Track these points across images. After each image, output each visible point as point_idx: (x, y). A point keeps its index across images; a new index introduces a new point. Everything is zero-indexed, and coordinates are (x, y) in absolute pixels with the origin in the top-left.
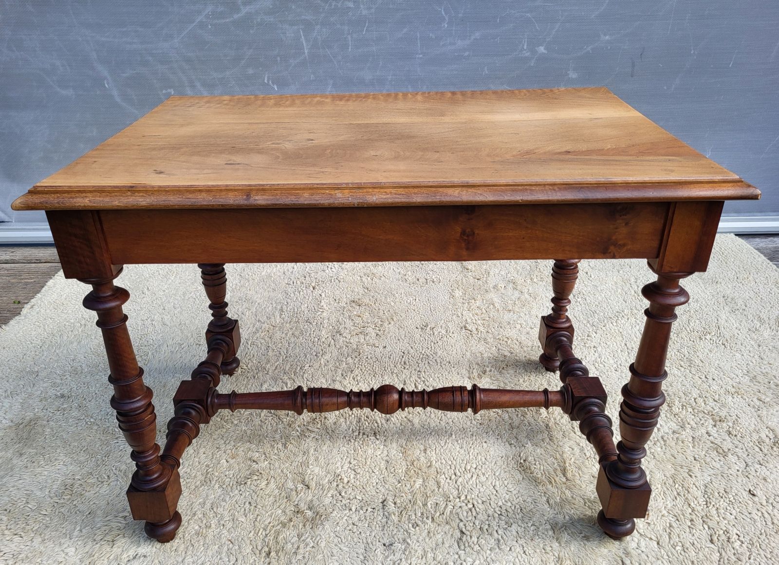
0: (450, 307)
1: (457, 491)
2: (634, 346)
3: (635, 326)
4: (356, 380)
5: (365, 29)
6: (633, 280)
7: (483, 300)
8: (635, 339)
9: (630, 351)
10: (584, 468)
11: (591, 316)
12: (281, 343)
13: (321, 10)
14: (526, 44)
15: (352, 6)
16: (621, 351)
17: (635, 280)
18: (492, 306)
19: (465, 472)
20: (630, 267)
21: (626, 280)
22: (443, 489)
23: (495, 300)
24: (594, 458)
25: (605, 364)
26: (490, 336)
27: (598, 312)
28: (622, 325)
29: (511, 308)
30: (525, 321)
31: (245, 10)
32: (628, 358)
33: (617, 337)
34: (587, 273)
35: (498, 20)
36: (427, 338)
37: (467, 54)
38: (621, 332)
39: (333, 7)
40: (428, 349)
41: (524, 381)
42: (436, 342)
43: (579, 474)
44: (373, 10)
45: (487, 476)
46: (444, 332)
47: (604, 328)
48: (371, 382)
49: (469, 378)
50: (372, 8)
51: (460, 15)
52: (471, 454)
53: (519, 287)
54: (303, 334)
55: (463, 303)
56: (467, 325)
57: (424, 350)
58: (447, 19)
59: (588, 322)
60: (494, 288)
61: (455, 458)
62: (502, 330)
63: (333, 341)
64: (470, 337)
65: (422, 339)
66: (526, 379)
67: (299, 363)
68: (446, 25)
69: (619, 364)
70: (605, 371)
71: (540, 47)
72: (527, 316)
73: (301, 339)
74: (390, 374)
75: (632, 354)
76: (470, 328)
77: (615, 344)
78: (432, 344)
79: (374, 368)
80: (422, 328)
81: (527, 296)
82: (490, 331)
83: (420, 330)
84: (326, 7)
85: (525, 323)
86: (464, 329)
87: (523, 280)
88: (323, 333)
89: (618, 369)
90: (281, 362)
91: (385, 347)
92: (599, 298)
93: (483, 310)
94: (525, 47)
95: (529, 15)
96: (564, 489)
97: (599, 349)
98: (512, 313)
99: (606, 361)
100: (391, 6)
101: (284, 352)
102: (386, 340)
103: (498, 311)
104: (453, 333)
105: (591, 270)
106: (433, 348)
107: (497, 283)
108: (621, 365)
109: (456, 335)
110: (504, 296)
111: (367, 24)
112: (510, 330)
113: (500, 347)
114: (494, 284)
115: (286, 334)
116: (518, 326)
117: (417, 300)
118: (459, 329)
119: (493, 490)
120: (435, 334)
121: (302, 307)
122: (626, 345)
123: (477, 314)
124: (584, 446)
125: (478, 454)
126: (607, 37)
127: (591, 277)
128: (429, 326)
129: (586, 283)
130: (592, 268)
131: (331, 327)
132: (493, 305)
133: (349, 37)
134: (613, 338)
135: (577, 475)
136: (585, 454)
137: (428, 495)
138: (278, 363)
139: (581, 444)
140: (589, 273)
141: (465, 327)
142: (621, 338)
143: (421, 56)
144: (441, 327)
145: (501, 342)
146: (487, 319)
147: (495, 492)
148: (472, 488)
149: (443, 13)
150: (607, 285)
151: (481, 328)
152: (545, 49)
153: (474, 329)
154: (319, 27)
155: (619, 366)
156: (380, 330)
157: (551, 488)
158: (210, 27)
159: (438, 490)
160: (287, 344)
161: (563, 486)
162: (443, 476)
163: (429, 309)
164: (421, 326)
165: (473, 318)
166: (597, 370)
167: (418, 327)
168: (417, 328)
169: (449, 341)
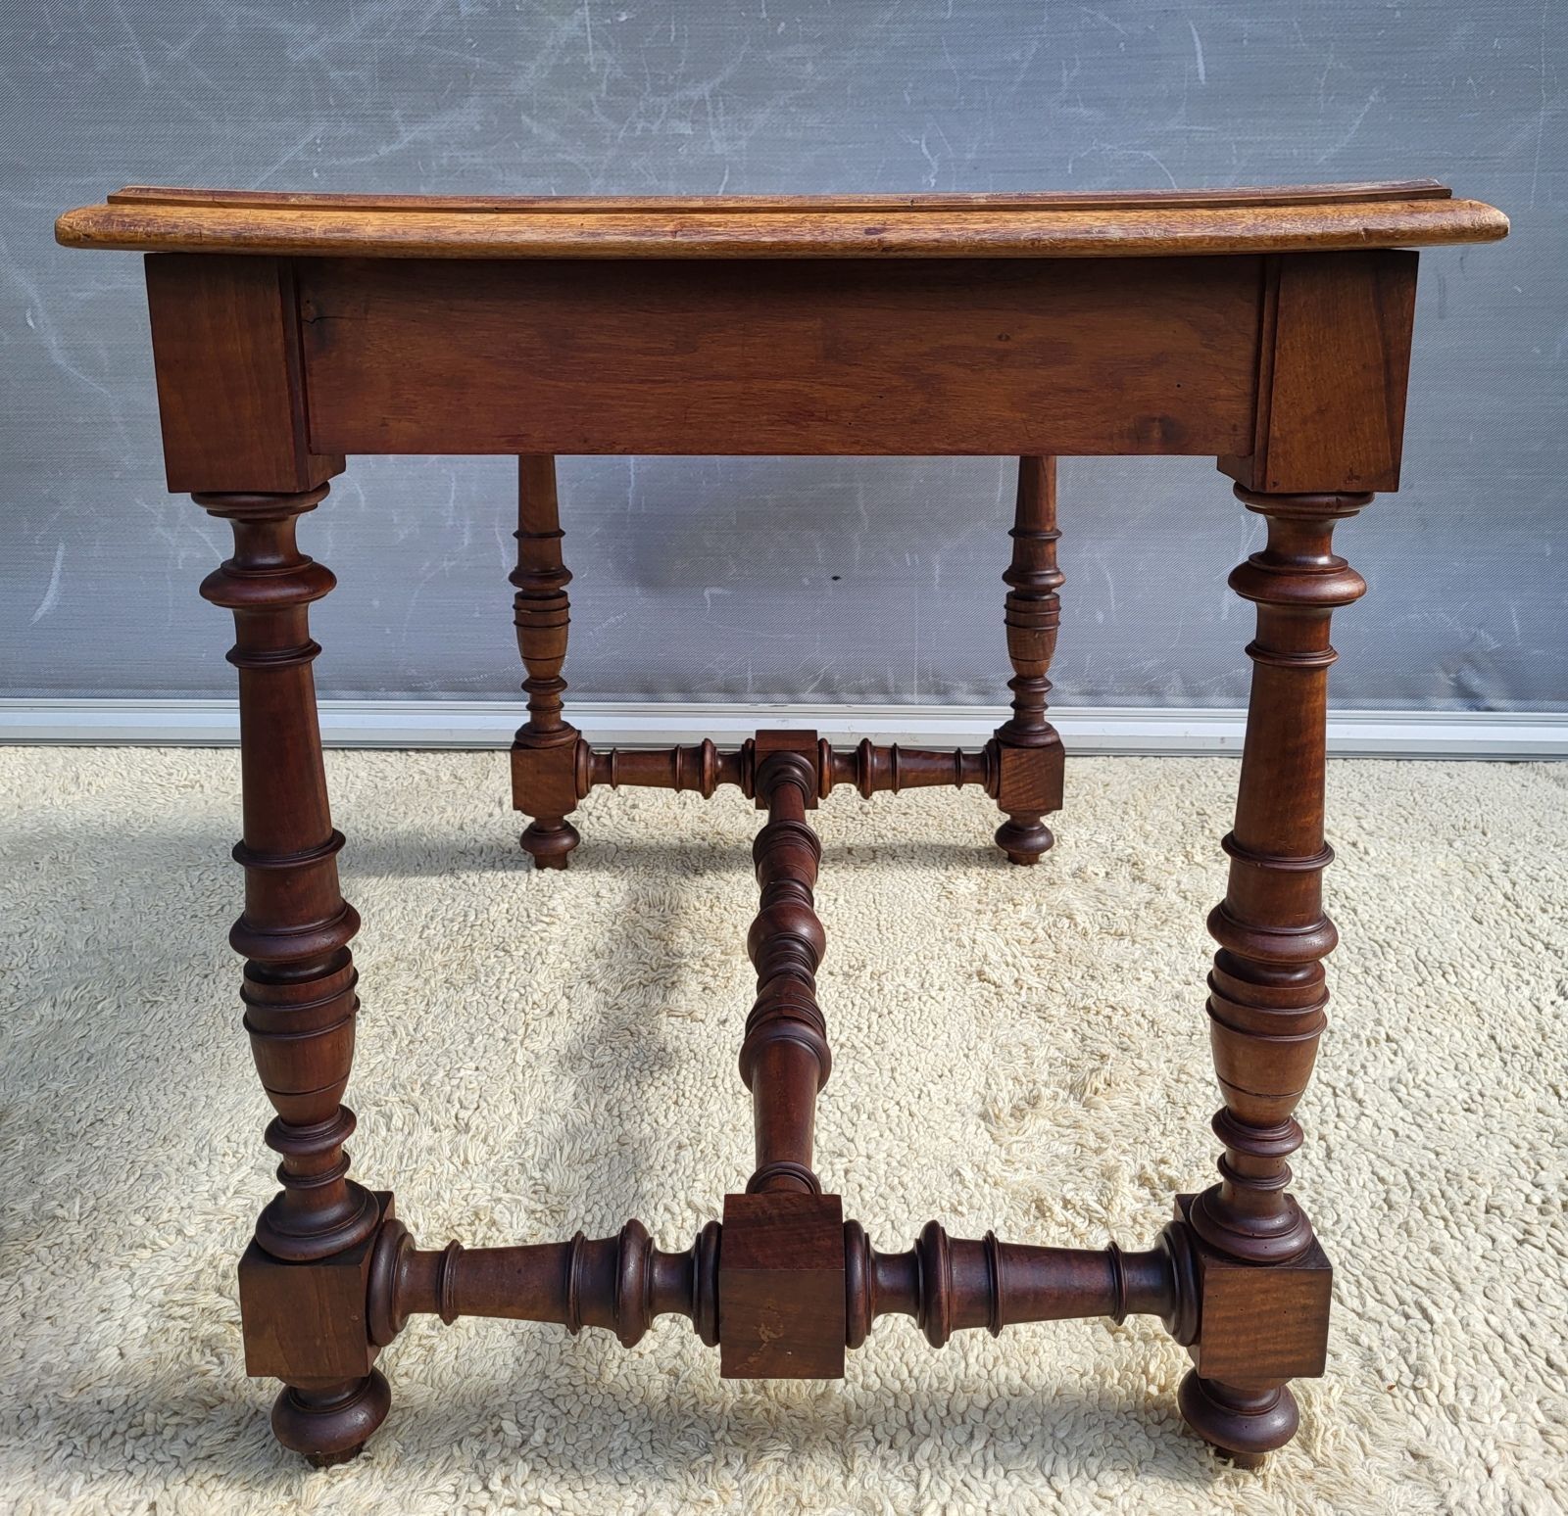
0: (938, 920)
1: (912, 1489)
2: (1519, 1042)
3: (1518, 988)
4: (615, 1112)
6: (1496, 867)
7: (1039, 905)
8: (1520, 1021)
9: (1508, 1058)
10: (1377, 1424)
11: (1375, 955)
12: (406, 1002)
13: (608, 141)
15: (689, 132)
16: (1480, 1056)
17: (1504, 867)
18: (1066, 921)
19: (948, 1422)
20: (1484, 834)
21: (1476, 864)
22: (862, 1481)
23: (1077, 904)
24: (1415, 1389)
25: (1431, 1091)
26: (1058, 999)
27: (1395, 944)
28: (1475, 984)
29: (1124, 928)
30: (1168, 964)
31: (408, 136)
32: (1503, 1075)
33: (1461, 1015)
34: (1354, 845)
35: (1070, 167)
36: (858, 1001)
38: (1473, 1003)
39: (638, 133)
40: (860, 1030)
41: (1163, 1134)
42: (885, 1011)
43: (1362, 1445)
44: (743, 143)
45: (1026, 1440)
46: (912, 984)
47: (1419, 991)
48: (662, 1120)
49: (984, 1116)
50: (740, 138)
51: (970, 156)
52: (972, 1360)
53: (1149, 875)
54: (478, 980)
55: (979, 912)
56: (986, 969)
57: (846, 1034)
58: (935, 164)
59: (1367, 971)
60: (1074, 875)
61: (916, 1372)
62: (1094, 985)
63: (565, 1001)
64: (995, 1002)
65: (842, 1002)
66: (1170, 1126)
67: (444, 1060)
68: (933, 181)
69: (1475, 1091)
70: (1433, 1110)
72: (1175, 951)
73: (469, 992)
74: (729, 1097)
75: (1517, 1065)
76: (994, 977)
77: (1458, 1035)
78: (874, 1017)
79: (680, 1079)
80: (846, 975)
81: (1174, 897)
82: (1058, 987)
83: (840, 978)
84: (622, 134)
85: (1167, 969)
86: (976, 979)
87: (1162, 858)
88: (540, 977)
89: (1473, 1106)
90: (392, 1055)
91: (725, 1021)
92: (1397, 908)
93: (1039, 930)
95: (1150, 154)
96: (1309, 1497)
97: (1409, 1046)
98: (1126, 942)
99: (1432, 1079)
100: (789, 134)
101: (406, 1027)
102: (731, 1004)
103: (1085, 934)
104: (941, 989)
105: (1366, 837)
106: (875, 1028)
107: (1083, 863)
108: (1482, 1095)
109: (949, 994)
110: (1103, 897)
111: (726, 178)
112: (1119, 986)
113: (1089, 1032)
114: (1076, 865)
115: (427, 981)
116: (1147, 978)
117: (841, 901)
118: (961, 979)
119: (1047, 1490)
120: (886, 991)
121: (493, 909)
122: (1493, 1038)
123: (1019, 942)
124: (1376, 1345)
125: (996, 1359)
127: (1366, 853)
128: (869, 969)
129: (1354, 869)
130: (1371, 834)
131: (566, 965)
132: (1070, 917)
134: (1451, 1018)
135: (1357, 1448)
136: (1379, 1372)
137: (805, 1500)
138: (381, 1057)
139: (1364, 1340)
140: (1361, 846)
141: (980, 973)
142: (1476, 1019)
144: (907, 971)
145: (1091, 1017)
146: (1052, 955)
147: (1052, 1499)
148: (968, 1479)
149: (925, 151)
150: (1418, 876)
151: (1031, 979)
153: (1008, 981)
155: (1478, 1098)
156: (715, 977)
157: (1262, 1492)
158: (316, 175)
159: (845, 1485)
160: (423, 1006)
161: (1305, 1486)
162: (868, 1432)
163: (874, 925)
164: (846, 968)
165: (1007, 951)
166: (1405, 1107)
167: (836, 970)
168: (831, 973)
169: (926, 1010)
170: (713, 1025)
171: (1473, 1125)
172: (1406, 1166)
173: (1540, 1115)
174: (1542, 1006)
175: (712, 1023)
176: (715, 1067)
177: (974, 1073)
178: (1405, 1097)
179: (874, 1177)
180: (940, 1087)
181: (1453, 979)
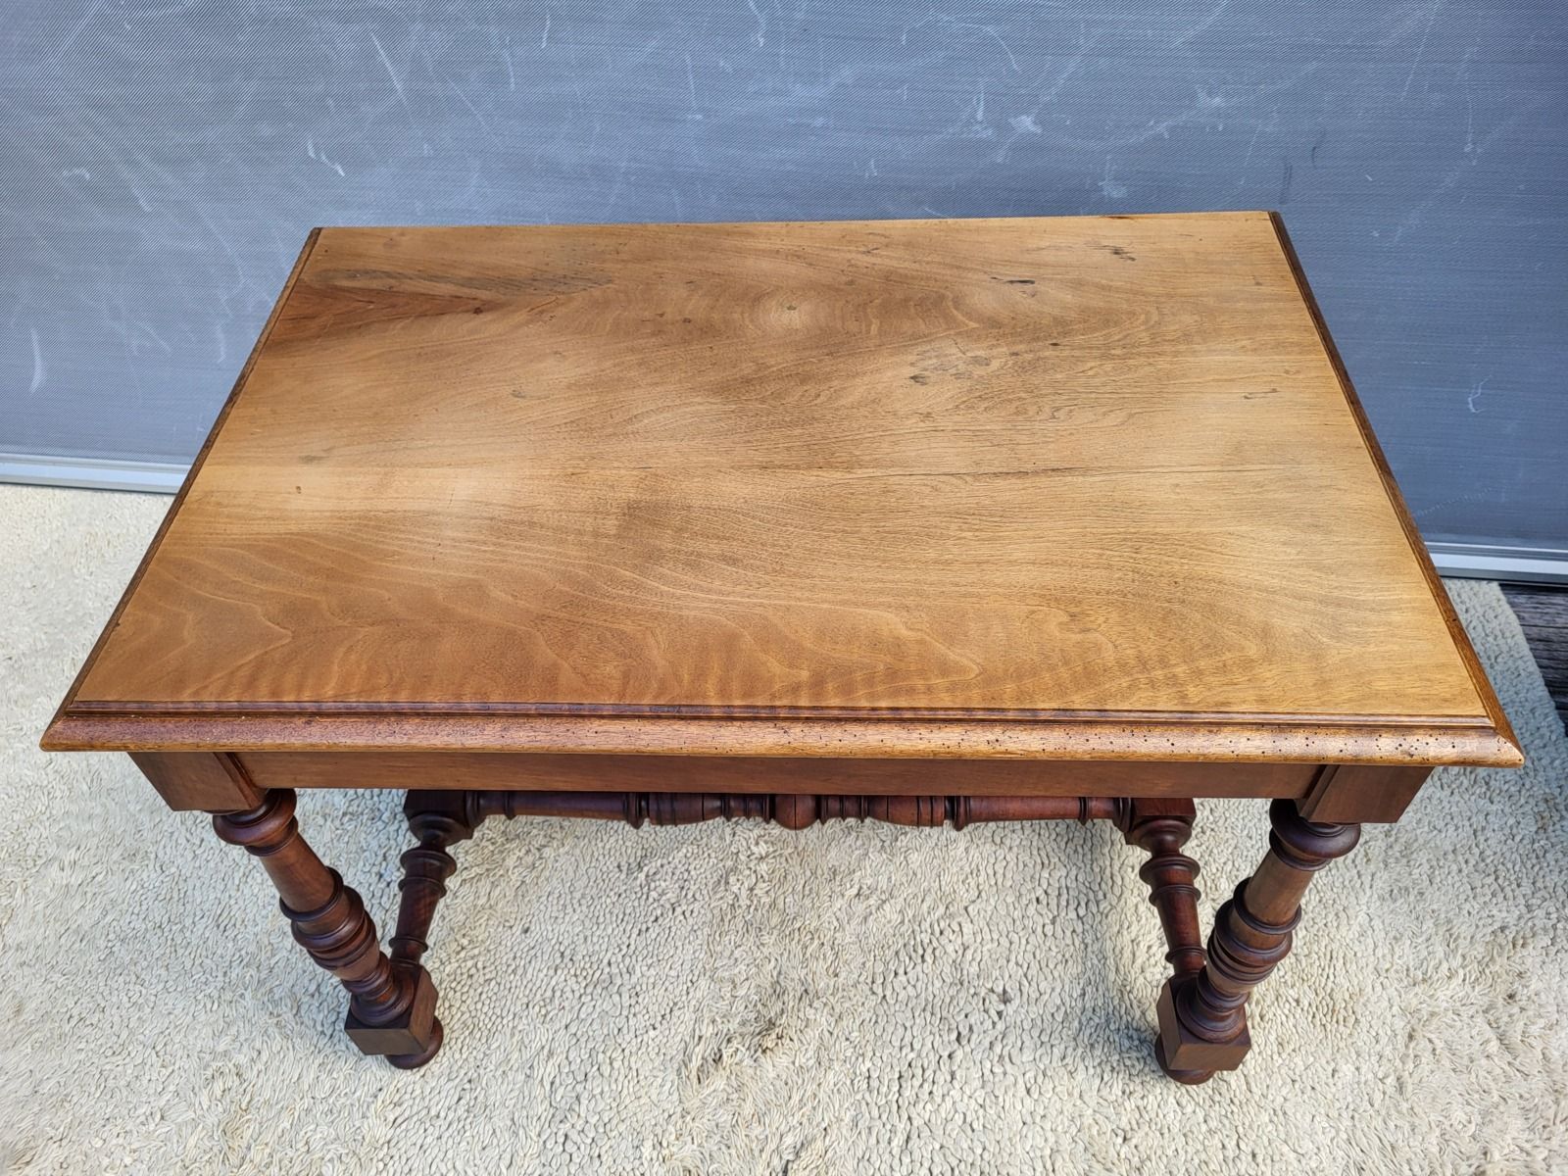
5: (545, 36)
14: (982, 108)
33: (1070, 963)
35: (904, 37)
37: (819, 121)
51: (799, 16)
58: (763, 21)
68: (761, 41)
71: (1024, 117)
83: (622, 877)
86: (722, 888)
91: (526, 932)
94: (980, 116)
95: (990, 30)
102: (536, 906)
106: (632, 949)
111: (549, 23)
126: (1217, 101)
133: (506, 54)
143: (699, 117)
152: (1035, 123)
154: (419, 26)
169: (673, 929)
170: (518, 933)
171: (1024, 1111)
172: (954, 1163)
173: (1079, 1102)
174: (1137, 954)
175: (517, 930)
176: (506, 992)
177: (687, 1014)
178: (987, 1072)
179: (582, 1147)
180: (657, 1032)
181: (1082, 912)
